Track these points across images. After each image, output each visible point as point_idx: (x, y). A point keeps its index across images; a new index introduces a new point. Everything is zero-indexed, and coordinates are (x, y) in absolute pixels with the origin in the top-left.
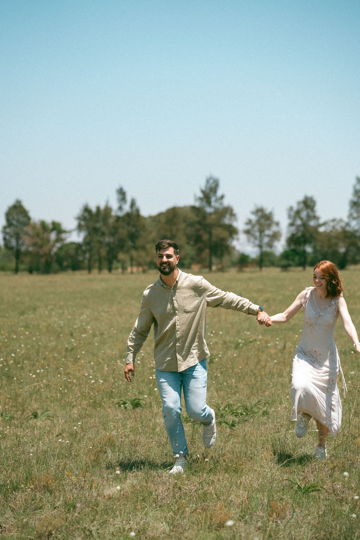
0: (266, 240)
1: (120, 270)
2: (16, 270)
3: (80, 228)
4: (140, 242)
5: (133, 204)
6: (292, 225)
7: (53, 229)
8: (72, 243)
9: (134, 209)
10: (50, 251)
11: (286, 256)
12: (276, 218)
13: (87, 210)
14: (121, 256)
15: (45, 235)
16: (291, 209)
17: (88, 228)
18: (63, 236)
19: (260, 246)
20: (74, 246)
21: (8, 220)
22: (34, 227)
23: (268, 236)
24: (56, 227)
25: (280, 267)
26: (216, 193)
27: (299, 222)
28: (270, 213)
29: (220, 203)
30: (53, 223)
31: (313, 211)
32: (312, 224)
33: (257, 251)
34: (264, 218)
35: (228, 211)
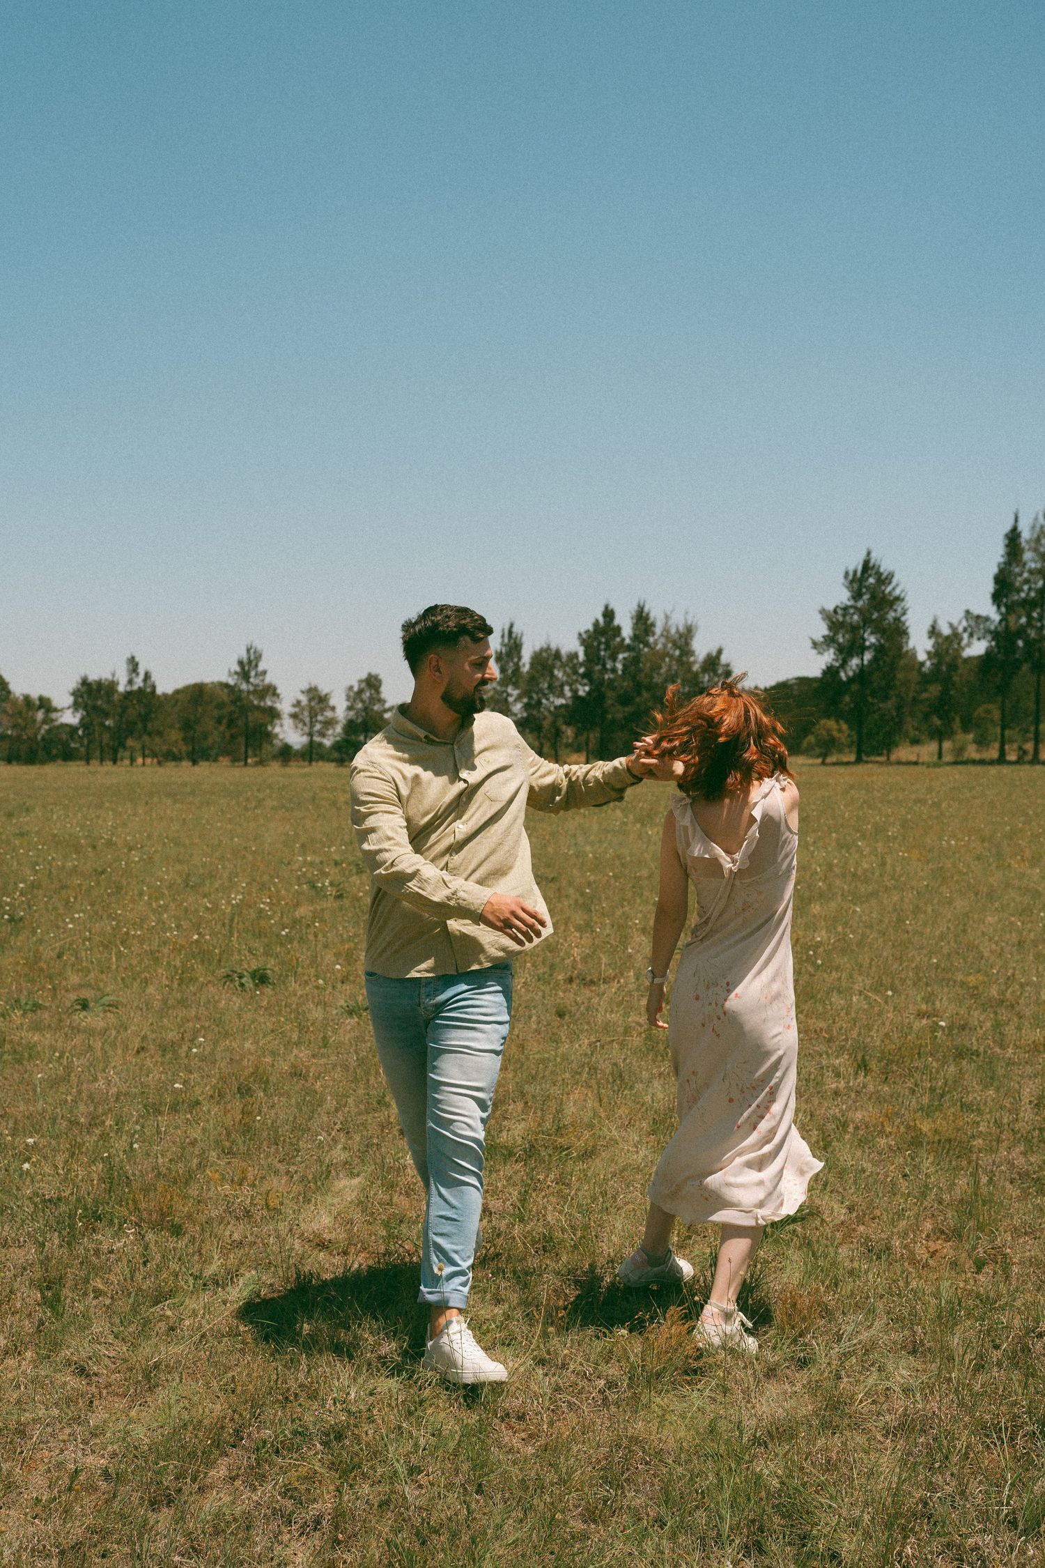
0: (318, 727)
1: (127, 762)
3: (76, 706)
4: (157, 725)
5: (147, 676)
6: (350, 708)
7: (40, 707)
8: (65, 726)
9: (149, 683)
10: (36, 735)
12: (332, 702)
13: (84, 682)
14: (130, 742)
15: (30, 713)
16: (351, 688)
17: (85, 708)
18: (54, 715)
19: (311, 735)
20: (68, 729)
22: (15, 703)
23: (321, 722)
24: (45, 703)
25: (332, 761)
26: (256, 666)
27: (360, 705)
28: (326, 695)
29: (261, 678)
30: (41, 699)
31: (378, 692)
32: (376, 708)
33: (305, 739)
34: (317, 700)
35: (271, 690)
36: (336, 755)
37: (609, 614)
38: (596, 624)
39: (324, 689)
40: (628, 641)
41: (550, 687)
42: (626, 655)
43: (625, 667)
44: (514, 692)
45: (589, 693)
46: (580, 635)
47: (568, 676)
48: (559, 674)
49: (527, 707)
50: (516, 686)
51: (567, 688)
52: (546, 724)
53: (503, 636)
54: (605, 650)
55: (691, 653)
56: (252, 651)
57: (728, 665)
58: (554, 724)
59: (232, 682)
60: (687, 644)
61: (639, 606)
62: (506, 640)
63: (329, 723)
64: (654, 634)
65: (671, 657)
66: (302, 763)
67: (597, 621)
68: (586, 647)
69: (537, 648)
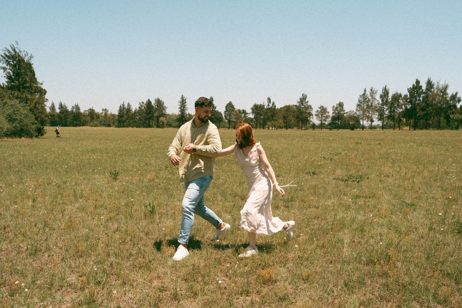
0: (324, 118)
1: (267, 129)
2: (229, 128)
3: (253, 112)
4: (276, 118)
5: (273, 103)
6: (333, 113)
7: (243, 113)
8: (250, 118)
9: (274, 105)
11: (329, 124)
12: (328, 111)
13: (255, 105)
14: (268, 123)
15: (240, 115)
16: (334, 107)
17: (255, 113)
18: (247, 115)
19: (321, 121)
21: (226, 109)
22: (236, 112)
23: (324, 117)
24: (244, 112)
25: (328, 129)
26: (305, 100)
27: (337, 112)
28: (326, 108)
29: (307, 104)
30: (243, 110)
31: (342, 108)
32: (342, 112)
33: (320, 122)
34: (323, 110)
35: (310, 107)
36: (329, 127)
37: (418, 82)
38: (413, 85)
39: (325, 106)
40: (424, 91)
41: (398, 105)
42: (424, 95)
43: (423, 98)
44: (386, 107)
45: (411, 107)
46: (408, 89)
47: (404, 102)
48: (401, 101)
49: (390, 112)
50: (386, 105)
51: (403, 106)
52: (396, 117)
53: (383, 90)
54: (416, 94)
55: (447, 94)
56: (304, 95)
57: (460, 98)
58: (399, 117)
59: (298, 105)
60: (445, 91)
61: (428, 79)
62: (384, 91)
63: (327, 117)
64: (433, 88)
65: (439, 96)
66: (318, 129)
67: (414, 84)
68: (410, 93)
69: (394, 94)
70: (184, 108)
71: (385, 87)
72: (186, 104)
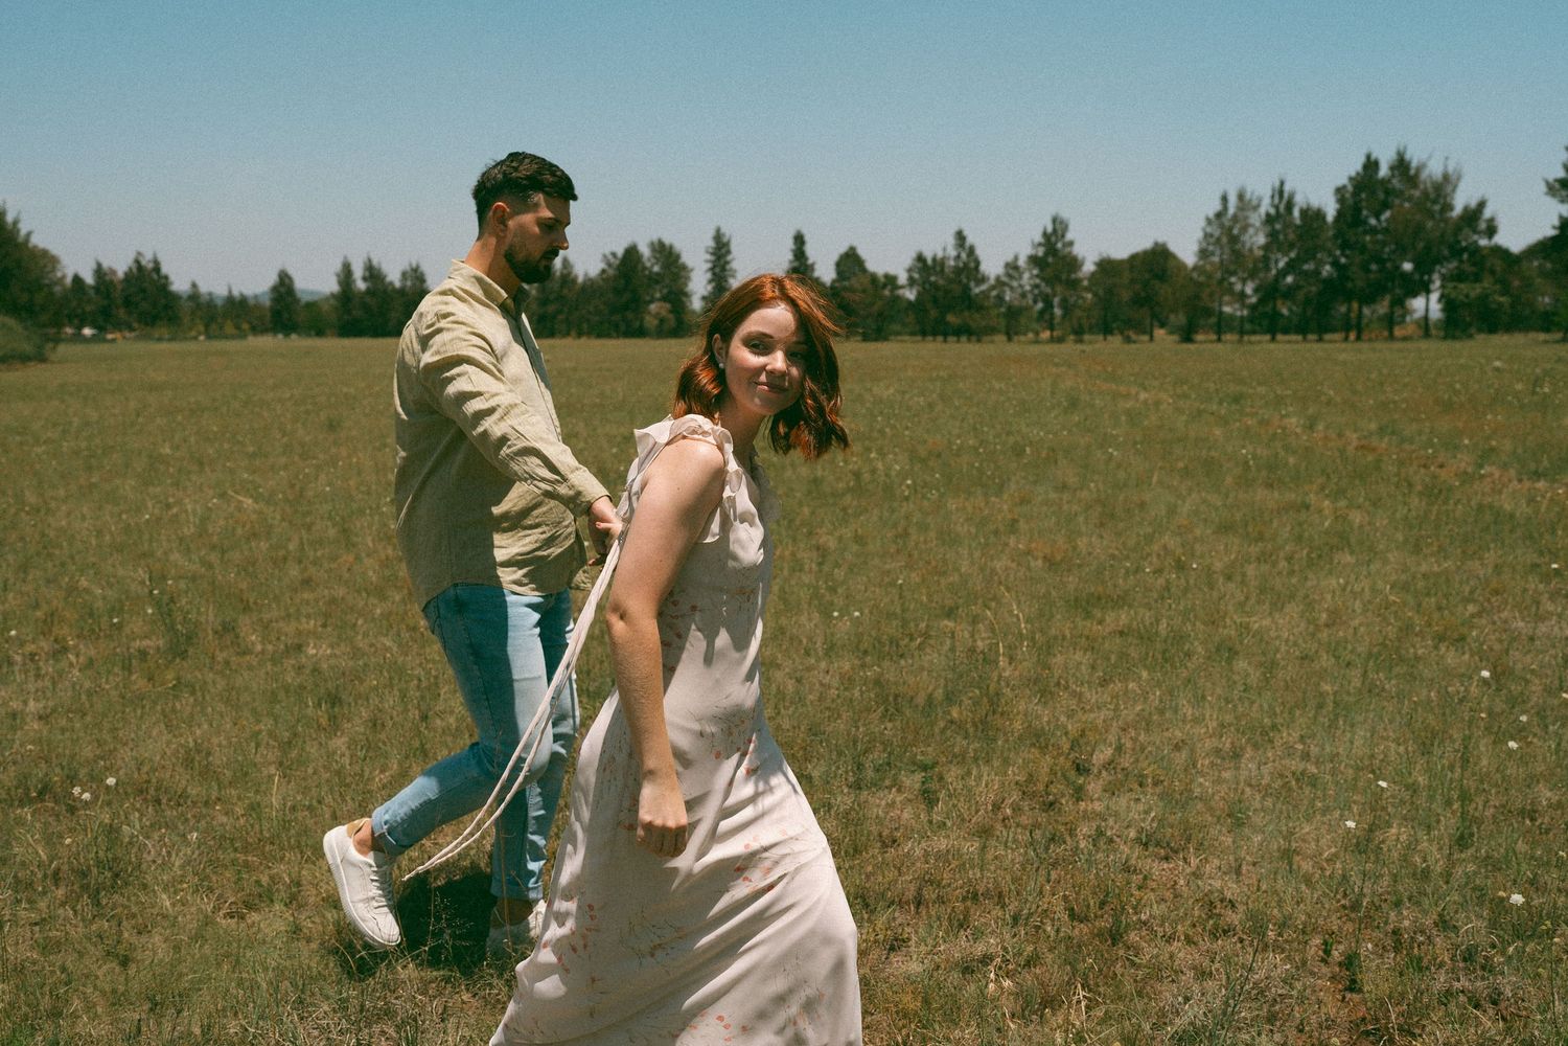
5: (972, 250)
13: (920, 258)
26: (1063, 236)
29: (1067, 248)
37: (1371, 165)
42: (1389, 212)
54: (1367, 208)
55: (1452, 207)
56: (1057, 222)
64: (1417, 185)
69: (1304, 206)
70: (723, 269)
71: (1277, 184)
72: (729, 258)
